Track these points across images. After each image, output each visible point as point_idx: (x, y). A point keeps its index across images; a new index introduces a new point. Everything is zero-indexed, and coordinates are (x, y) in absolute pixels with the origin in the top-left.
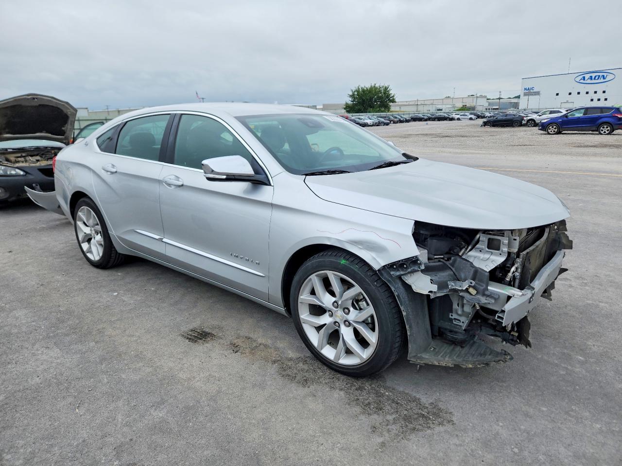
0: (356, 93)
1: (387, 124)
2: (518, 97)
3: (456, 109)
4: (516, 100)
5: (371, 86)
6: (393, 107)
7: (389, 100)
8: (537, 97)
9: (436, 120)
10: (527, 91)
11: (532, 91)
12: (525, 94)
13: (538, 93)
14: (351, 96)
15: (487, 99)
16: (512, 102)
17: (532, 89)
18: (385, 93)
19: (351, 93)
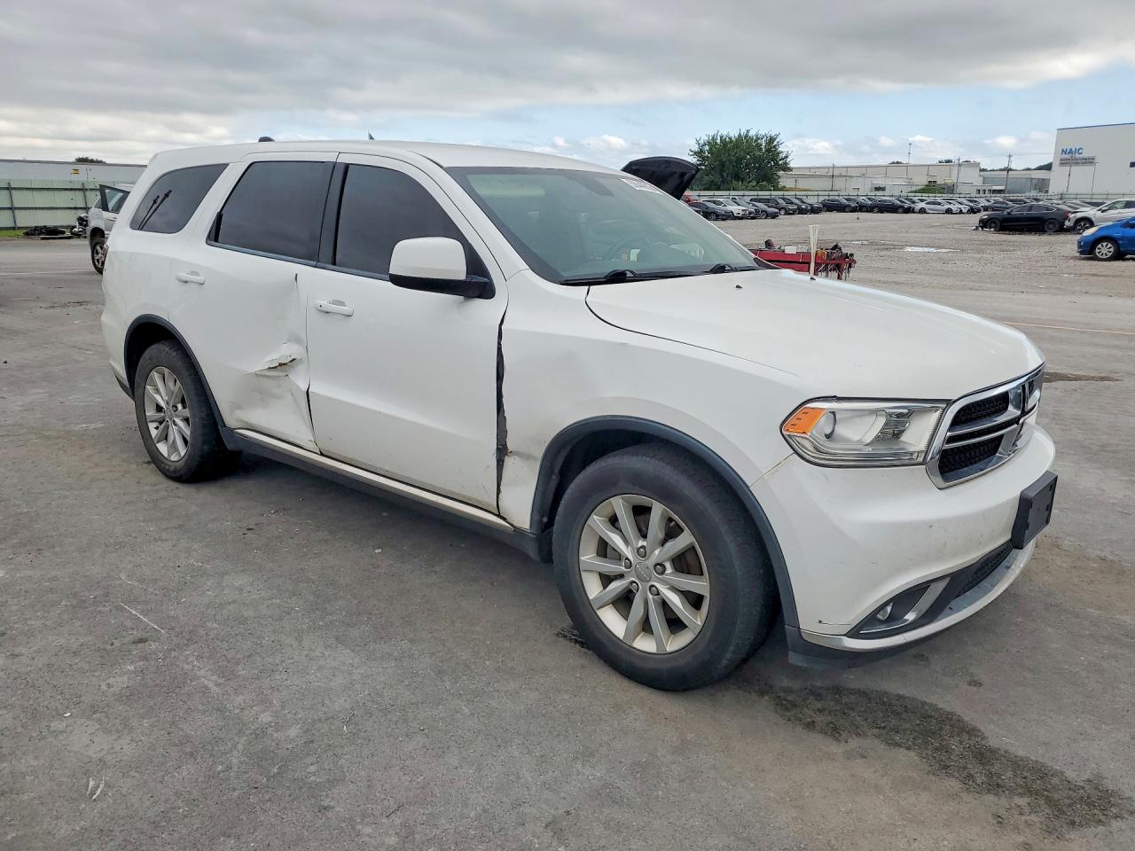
0: (707, 148)
1: (774, 216)
2: (1048, 167)
3: (914, 189)
4: (1042, 174)
5: (740, 135)
6: (785, 180)
7: (776, 164)
8: (1088, 169)
9: (876, 210)
10: (1067, 156)
11: (1077, 156)
12: (1063, 163)
13: (1089, 161)
14: (695, 153)
15: (981, 170)
16: (1033, 177)
17: (1079, 151)
18: (768, 151)
19: (696, 148)
